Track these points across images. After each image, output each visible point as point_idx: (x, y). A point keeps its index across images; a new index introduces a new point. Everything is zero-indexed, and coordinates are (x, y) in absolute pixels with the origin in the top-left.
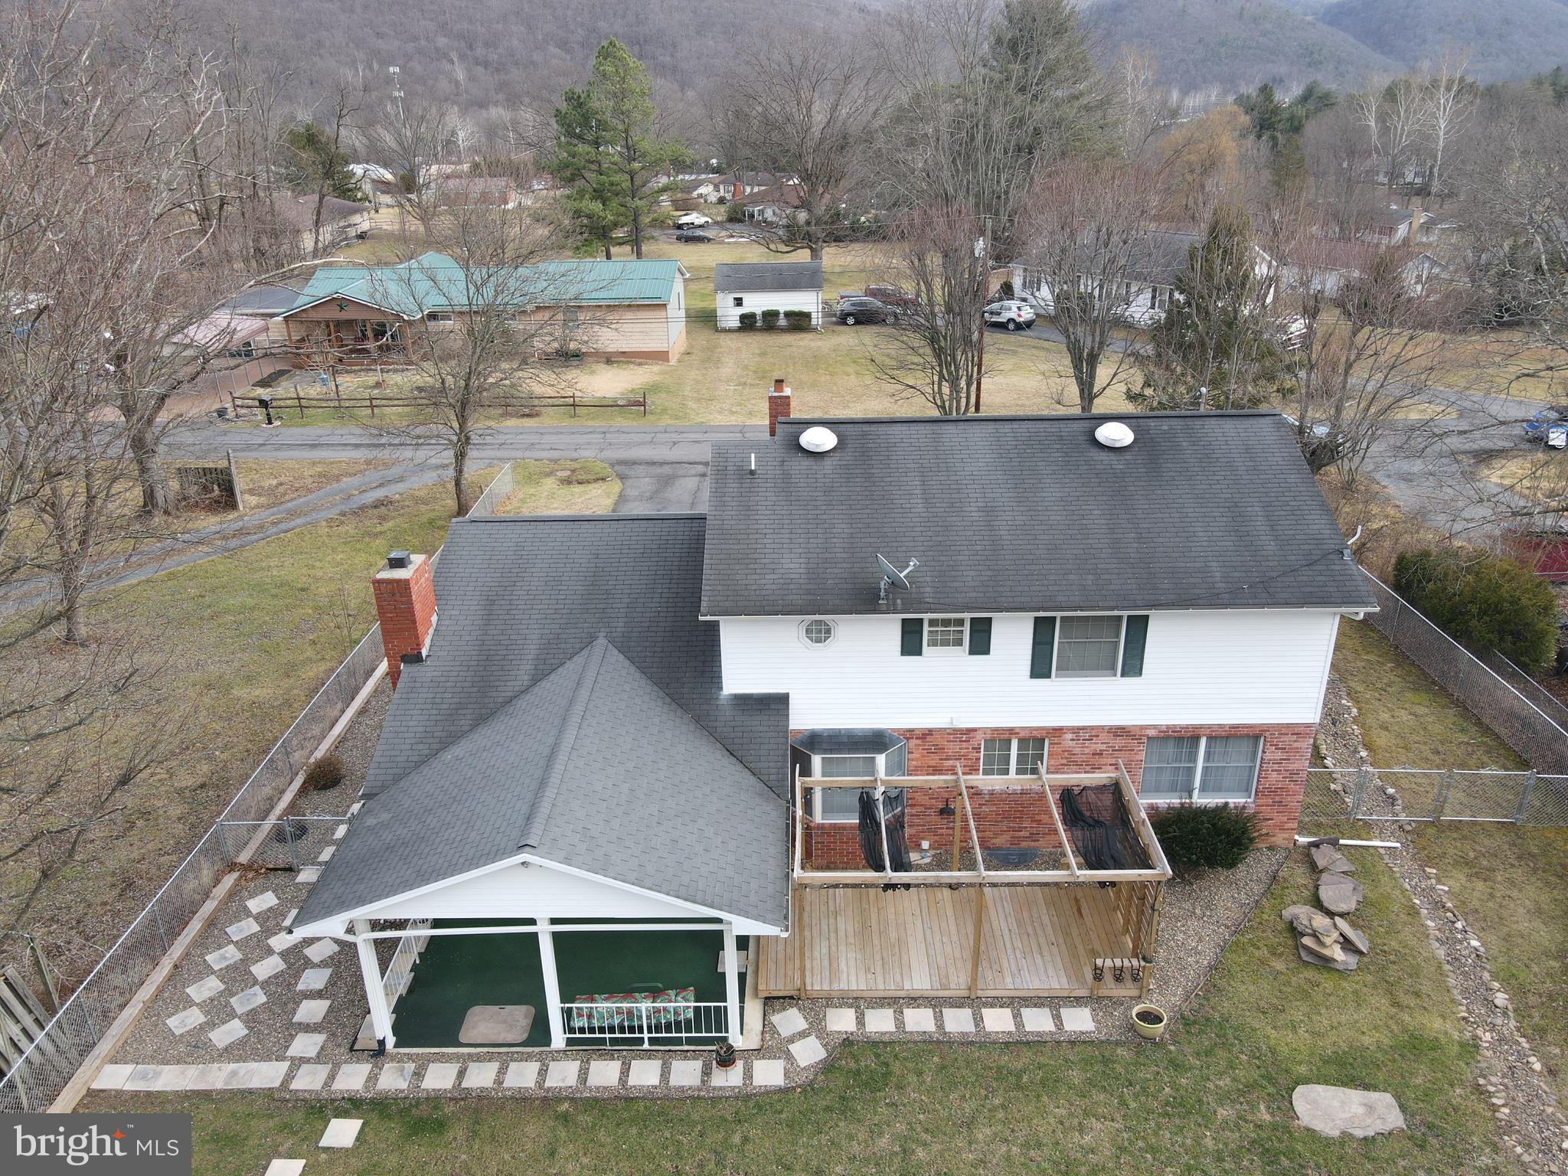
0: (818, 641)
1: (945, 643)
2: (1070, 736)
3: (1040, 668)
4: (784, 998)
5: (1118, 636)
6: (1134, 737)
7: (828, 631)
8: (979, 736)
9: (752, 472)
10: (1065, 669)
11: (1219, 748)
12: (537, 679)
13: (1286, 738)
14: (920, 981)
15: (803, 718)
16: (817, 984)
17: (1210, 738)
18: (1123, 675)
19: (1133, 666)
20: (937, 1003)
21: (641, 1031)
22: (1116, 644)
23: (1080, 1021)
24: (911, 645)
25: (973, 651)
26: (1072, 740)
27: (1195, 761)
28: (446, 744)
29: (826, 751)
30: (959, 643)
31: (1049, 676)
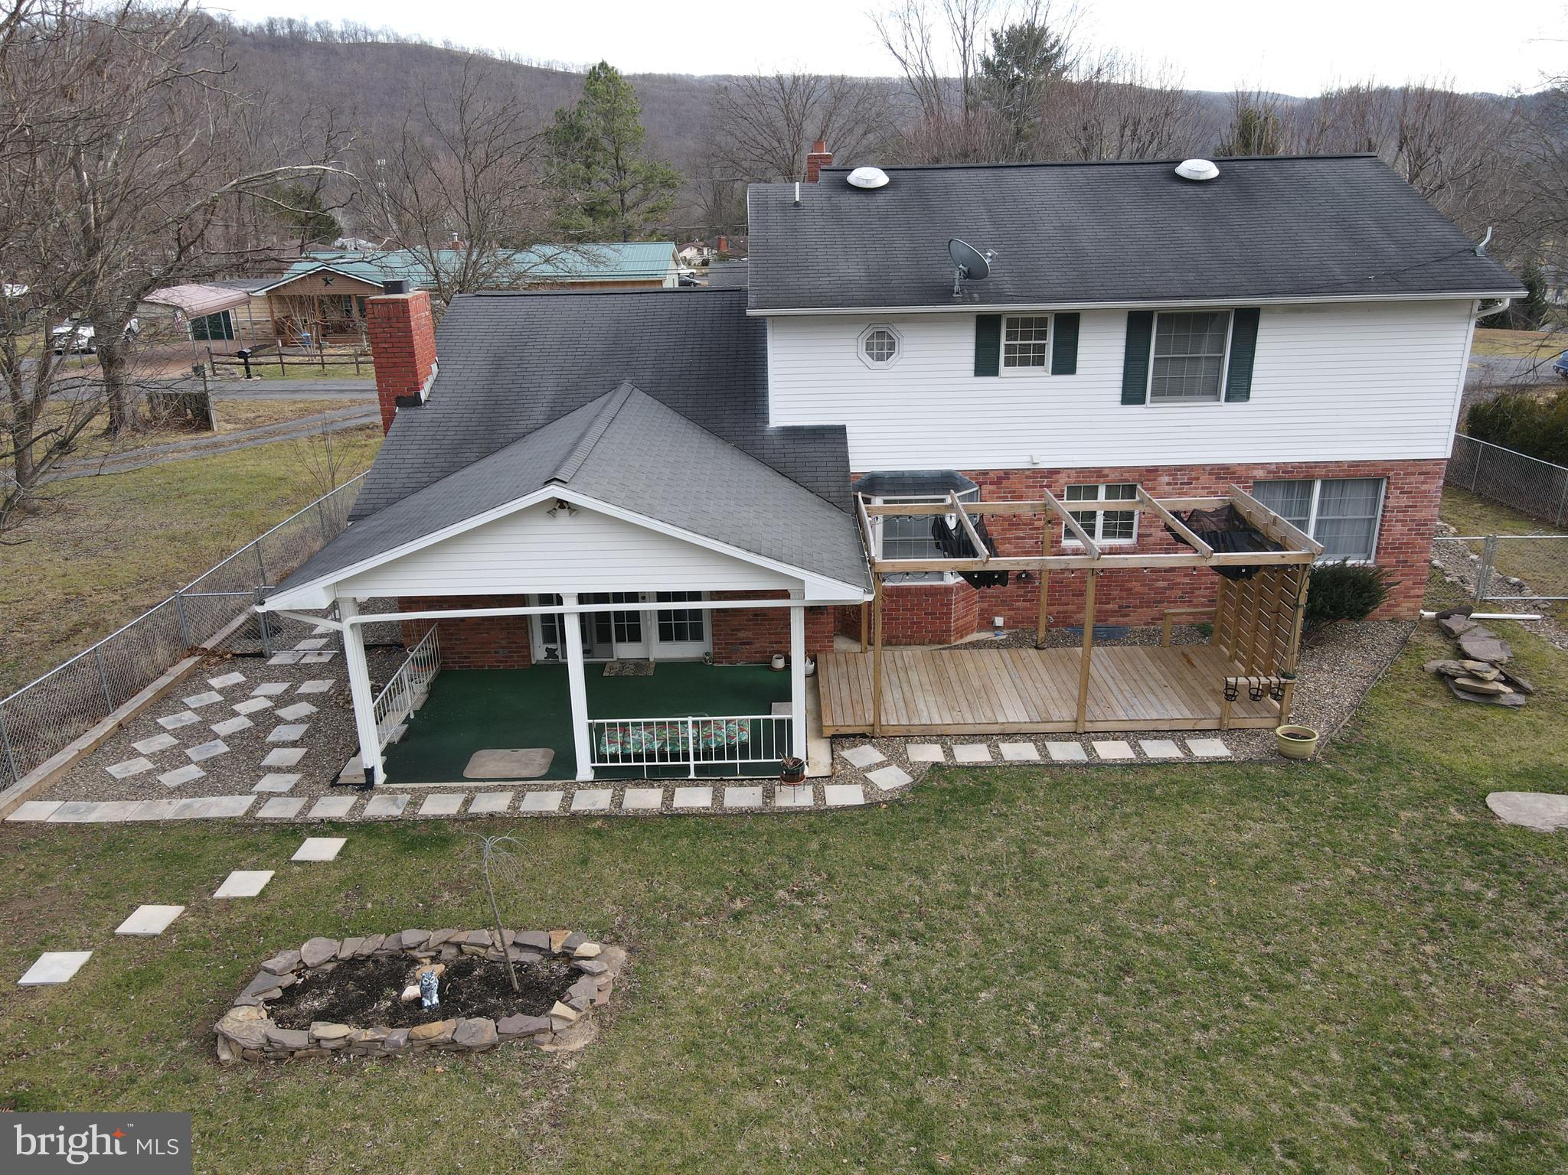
0: (880, 358)
1: (1024, 362)
2: (1166, 479)
3: (1132, 394)
4: (854, 736)
5: (1222, 349)
6: (1239, 480)
7: (892, 347)
8: (1063, 479)
9: (796, 204)
10: (1163, 392)
11: (1335, 495)
12: (553, 417)
13: (1412, 479)
14: (1014, 714)
15: (864, 459)
16: (893, 717)
17: (1325, 483)
18: (1227, 400)
19: (1239, 390)
20: (1037, 737)
21: (686, 757)
22: (1221, 359)
23: (1212, 748)
24: (985, 366)
25: (1057, 370)
26: (1169, 484)
27: (1307, 513)
28: (447, 473)
29: (889, 492)
30: (1040, 362)
31: (1142, 401)
